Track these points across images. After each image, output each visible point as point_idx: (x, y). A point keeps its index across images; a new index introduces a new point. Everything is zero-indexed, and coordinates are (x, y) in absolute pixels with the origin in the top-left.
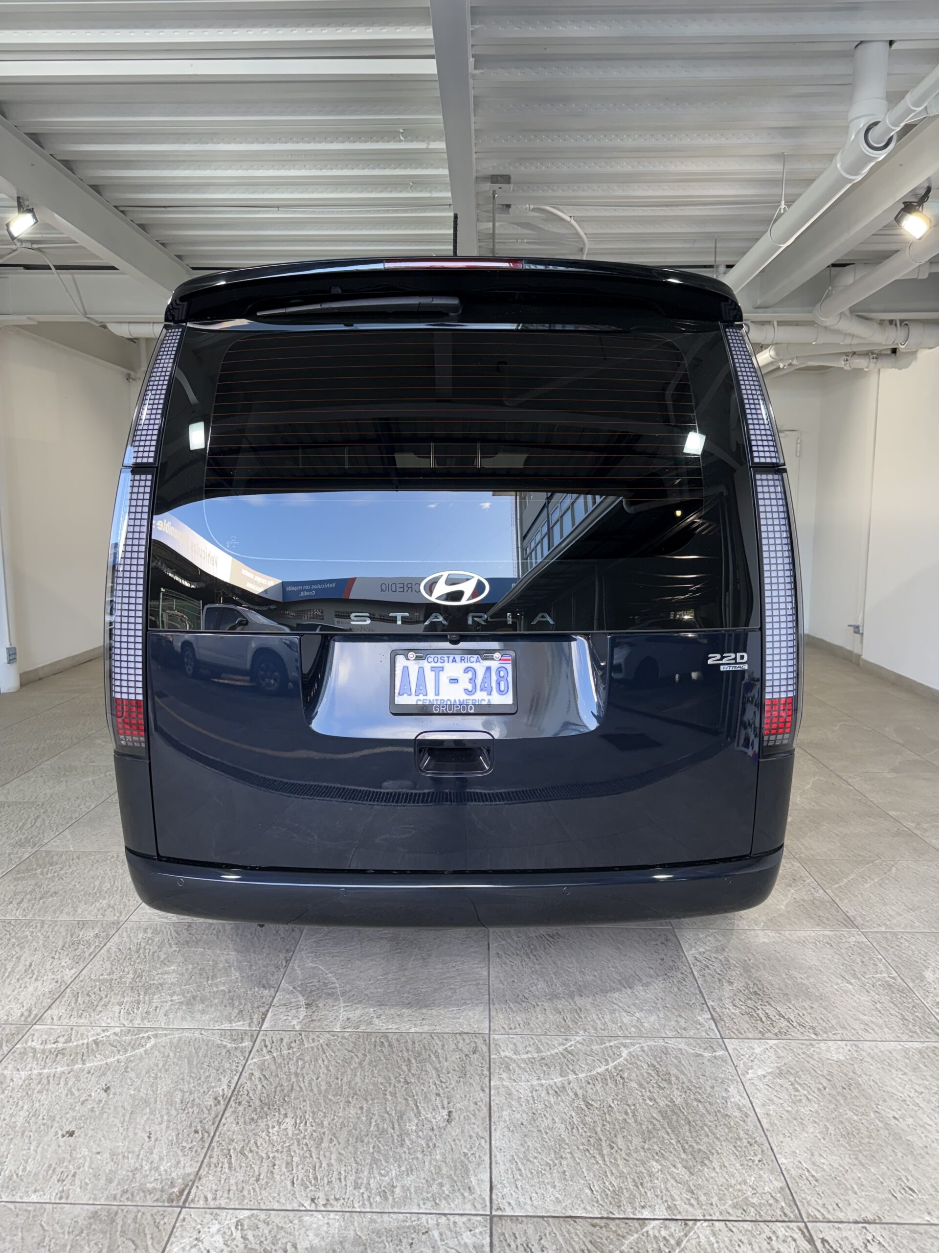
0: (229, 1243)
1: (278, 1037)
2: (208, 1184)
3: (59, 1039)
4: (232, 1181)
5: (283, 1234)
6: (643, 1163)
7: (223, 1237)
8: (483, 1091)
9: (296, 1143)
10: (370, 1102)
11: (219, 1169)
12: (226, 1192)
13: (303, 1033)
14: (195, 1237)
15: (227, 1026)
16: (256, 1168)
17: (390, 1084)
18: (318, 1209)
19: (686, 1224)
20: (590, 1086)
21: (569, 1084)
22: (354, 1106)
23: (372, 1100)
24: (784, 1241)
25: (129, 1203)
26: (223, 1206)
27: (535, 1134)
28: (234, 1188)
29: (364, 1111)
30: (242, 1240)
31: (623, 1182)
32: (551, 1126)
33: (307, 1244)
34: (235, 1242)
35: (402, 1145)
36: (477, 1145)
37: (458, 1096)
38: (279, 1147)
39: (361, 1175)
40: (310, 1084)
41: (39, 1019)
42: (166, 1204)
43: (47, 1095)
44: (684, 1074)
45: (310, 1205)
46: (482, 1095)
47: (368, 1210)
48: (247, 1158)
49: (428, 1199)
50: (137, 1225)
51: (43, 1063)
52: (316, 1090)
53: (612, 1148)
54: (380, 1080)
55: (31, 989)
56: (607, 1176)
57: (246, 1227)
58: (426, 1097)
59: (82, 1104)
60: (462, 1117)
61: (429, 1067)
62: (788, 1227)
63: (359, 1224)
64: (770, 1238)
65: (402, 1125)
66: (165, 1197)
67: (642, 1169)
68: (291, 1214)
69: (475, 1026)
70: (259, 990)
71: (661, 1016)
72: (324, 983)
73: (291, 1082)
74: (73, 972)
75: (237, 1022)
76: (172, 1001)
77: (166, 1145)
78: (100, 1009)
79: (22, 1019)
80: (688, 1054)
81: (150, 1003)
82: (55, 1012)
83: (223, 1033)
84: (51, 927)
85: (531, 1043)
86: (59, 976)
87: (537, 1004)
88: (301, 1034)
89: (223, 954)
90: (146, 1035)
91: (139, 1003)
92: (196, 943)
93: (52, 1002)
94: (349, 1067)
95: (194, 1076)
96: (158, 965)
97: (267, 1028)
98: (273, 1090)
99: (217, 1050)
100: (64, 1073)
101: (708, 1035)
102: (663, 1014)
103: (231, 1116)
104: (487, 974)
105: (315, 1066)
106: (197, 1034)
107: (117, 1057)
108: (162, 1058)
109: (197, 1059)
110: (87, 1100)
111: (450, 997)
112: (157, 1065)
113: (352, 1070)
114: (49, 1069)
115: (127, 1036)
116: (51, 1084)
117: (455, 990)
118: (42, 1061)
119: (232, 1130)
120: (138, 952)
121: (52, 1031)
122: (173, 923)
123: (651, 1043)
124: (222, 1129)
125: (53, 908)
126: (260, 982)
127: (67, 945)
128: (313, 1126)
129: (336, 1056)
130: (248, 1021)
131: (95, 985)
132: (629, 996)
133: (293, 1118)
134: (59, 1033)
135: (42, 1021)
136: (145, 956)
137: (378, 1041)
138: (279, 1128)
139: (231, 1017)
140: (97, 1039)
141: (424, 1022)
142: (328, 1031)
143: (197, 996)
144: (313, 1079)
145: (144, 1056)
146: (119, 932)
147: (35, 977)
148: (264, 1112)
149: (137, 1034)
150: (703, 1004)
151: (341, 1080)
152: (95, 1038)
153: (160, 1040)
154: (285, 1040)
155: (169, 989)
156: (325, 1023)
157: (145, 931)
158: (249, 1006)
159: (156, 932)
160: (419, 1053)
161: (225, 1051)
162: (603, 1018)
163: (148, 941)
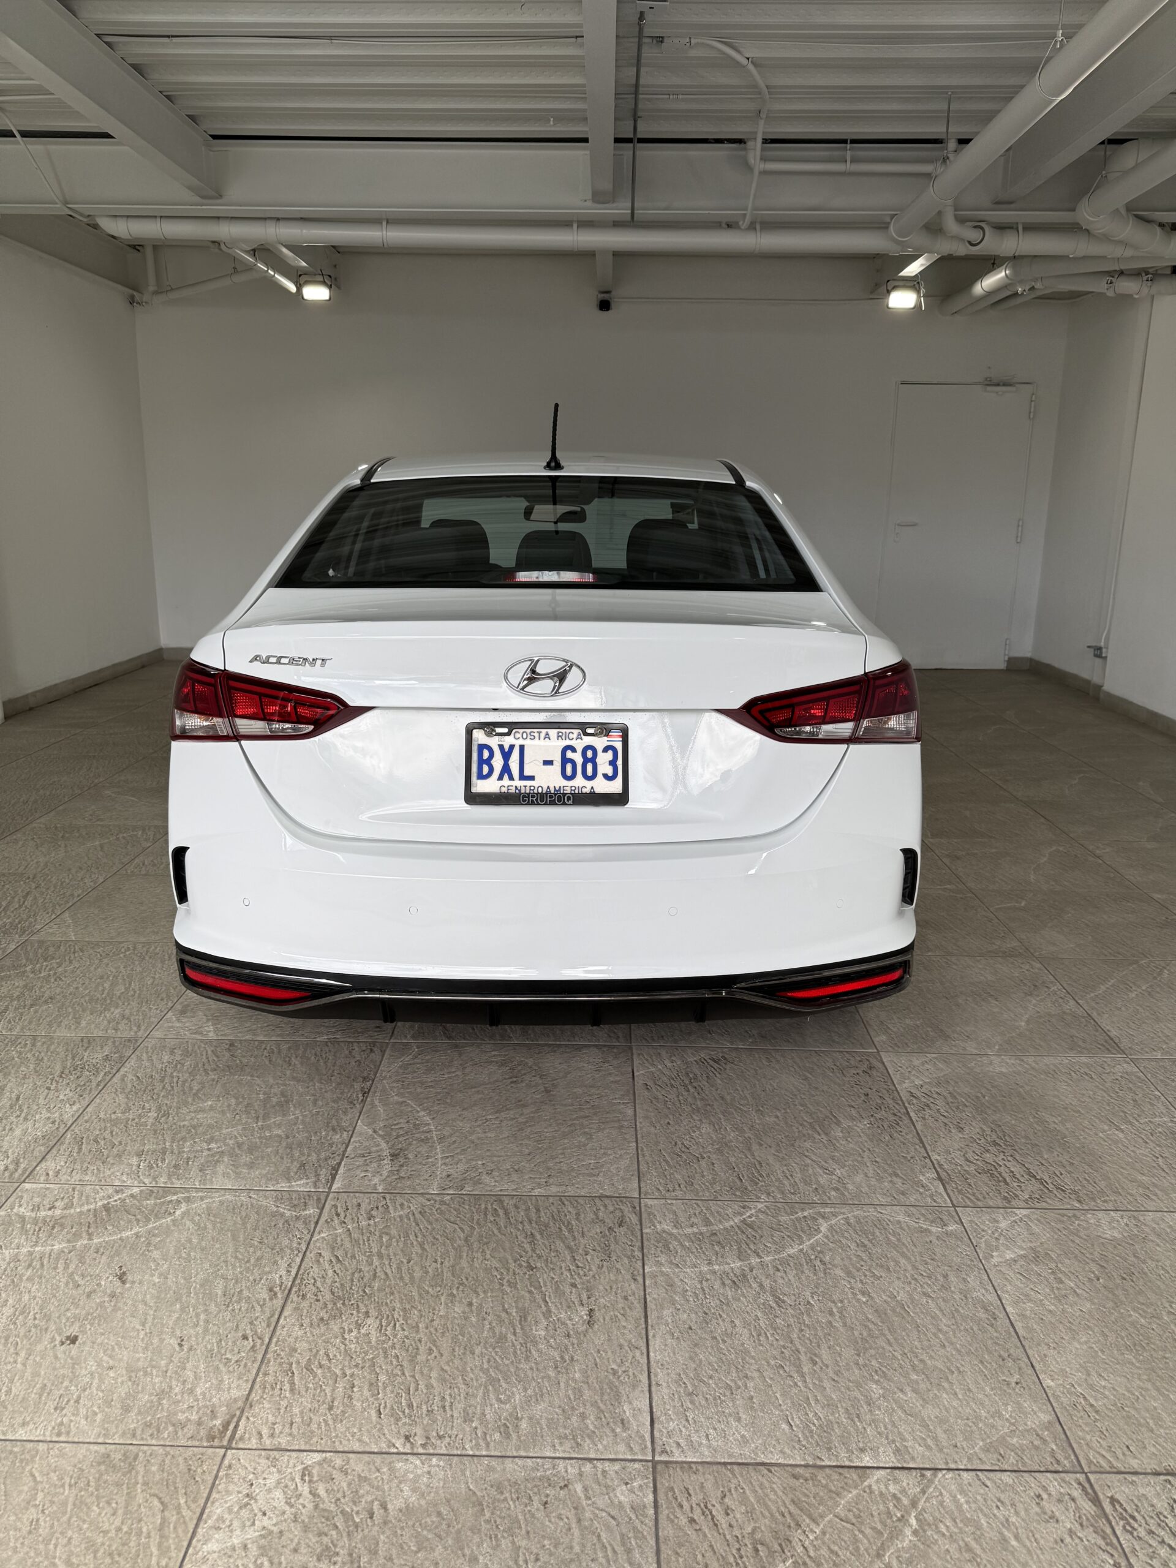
0: (293, 1500)
1: (354, 1201)
2: (263, 1413)
3: (57, 1204)
4: (296, 1410)
5: (367, 1488)
6: (858, 1386)
7: (285, 1493)
8: (635, 1280)
9: (382, 1355)
10: (482, 1295)
11: (277, 1392)
12: (288, 1426)
13: (388, 1196)
14: (245, 1492)
15: (283, 1186)
16: (328, 1390)
17: (508, 1270)
18: (415, 1451)
19: (923, 1475)
20: (779, 1274)
21: (751, 1270)
22: (460, 1302)
23: (485, 1292)
24: (1059, 1501)
25: (154, 1442)
26: (283, 1446)
27: (708, 1343)
28: (298, 1420)
29: (474, 1308)
30: (311, 1497)
31: (833, 1414)
32: (729, 1331)
33: (399, 1503)
34: (301, 1501)
35: (527, 1359)
36: (630, 1358)
37: (601, 1288)
38: (359, 1360)
39: (473, 1402)
40: (399, 1268)
41: (29, 1176)
42: (205, 1444)
43: (40, 1283)
44: (908, 1259)
45: (404, 1445)
46: (633, 1286)
47: (484, 1453)
48: (315, 1376)
49: (566, 1437)
50: (165, 1474)
51: (34, 1238)
52: (407, 1278)
53: (815, 1363)
54: (495, 1263)
55: (18, 1132)
56: (809, 1404)
57: (315, 1479)
58: (557, 1288)
59: (89, 1296)
60: (607, 1318)
61: (560, 1245)
62: (1064, 1480)
63: (472, 1474)
64: (1039, 1496)
65: (527, 1328)
66: (203, 1433)
67: (856, 1394)
68: (378, 1459)
69: (621, 1187)
70: (327, 1135)
71: (870, 1175)
72: (415, 1124)
73: (374, 1266)
74: (75, 1108)
75: (298, 1180)
76: (209, 1149)
77: (204, 1357)
78: (112, 1162)
79: (7, 1174)
80: (909, 1228)
81: (179, 1153)
82: (50, 1165)
83: (280, 1195)
84: (45, 1046)
85: (697, 1212)
86: (57, 1115)
87: (702, 1156)
88: (384, 1198)
89: (278, 1083)
90: (175, 1197)
91: (164, 1153)
92: (242, 1069)
93: (47, 1150)
94: (452, 1245)
95: (240, 1257)
96: (190, 1100)
97: (339, 1188)
98: (349, 1278)
99: (271, 1220)
100: (63, 1252)
101: (935, 1201)
102: (872, 1172)
103: (292, 1315)
104: (633, 1113)
105: (405, 1243)
106: (243, 1197)
107: (135, 1230)
108: (196, 1230)
109: (245, 1232)
110: (95, 1291)
111: (585, 1145)
112: (190, 1241)
113: (456, 1250)
114: (42, 1246)
115: (148, 1200)
116: (45, 1268)
117: (591, 1135)
118: (33, 1234)
119: (294, 1334)
120: (162, 1080)
121: (47, 1192)
122: (210, 1041)
123: (858, 1212)
124: (280, 1334)
125: (48, 1019)
126: (328, 1123)
127: (67, 1071)
128: (404, 1330)
129: (434, 1229)
130: (314, 1179)
131: (105, 1127)
132: (824, 1146)
133: (376, 1318)
134: (56, 1195)
135: (34, 1178)
136: (172, 1087)
137: (489, 1207)
138: (359, 1333)
139: (289, 1173)
140: (108, 1203)
141: (551, 1181)
142: (422, 1194)
143: (243, 1143)
144: (402, 1262)
145: (172, 1228)
146: (137, 1053)
147: (23, 1115)
148: (337, 1309)
149: (163, 1197)
150: (925, 1158)
151: (442, 1263)
152: (106, 1202)
153: (194, 1206)
154: (363, 1206)
155: (204, 1133)
156: (418, 1181)
157: (172, 1053)
158: (314, 1157)
159: (186, 1053)
160: (547, 1226)
161: (282, 1221)
162: (792, 1176)
163: (176, 1065)
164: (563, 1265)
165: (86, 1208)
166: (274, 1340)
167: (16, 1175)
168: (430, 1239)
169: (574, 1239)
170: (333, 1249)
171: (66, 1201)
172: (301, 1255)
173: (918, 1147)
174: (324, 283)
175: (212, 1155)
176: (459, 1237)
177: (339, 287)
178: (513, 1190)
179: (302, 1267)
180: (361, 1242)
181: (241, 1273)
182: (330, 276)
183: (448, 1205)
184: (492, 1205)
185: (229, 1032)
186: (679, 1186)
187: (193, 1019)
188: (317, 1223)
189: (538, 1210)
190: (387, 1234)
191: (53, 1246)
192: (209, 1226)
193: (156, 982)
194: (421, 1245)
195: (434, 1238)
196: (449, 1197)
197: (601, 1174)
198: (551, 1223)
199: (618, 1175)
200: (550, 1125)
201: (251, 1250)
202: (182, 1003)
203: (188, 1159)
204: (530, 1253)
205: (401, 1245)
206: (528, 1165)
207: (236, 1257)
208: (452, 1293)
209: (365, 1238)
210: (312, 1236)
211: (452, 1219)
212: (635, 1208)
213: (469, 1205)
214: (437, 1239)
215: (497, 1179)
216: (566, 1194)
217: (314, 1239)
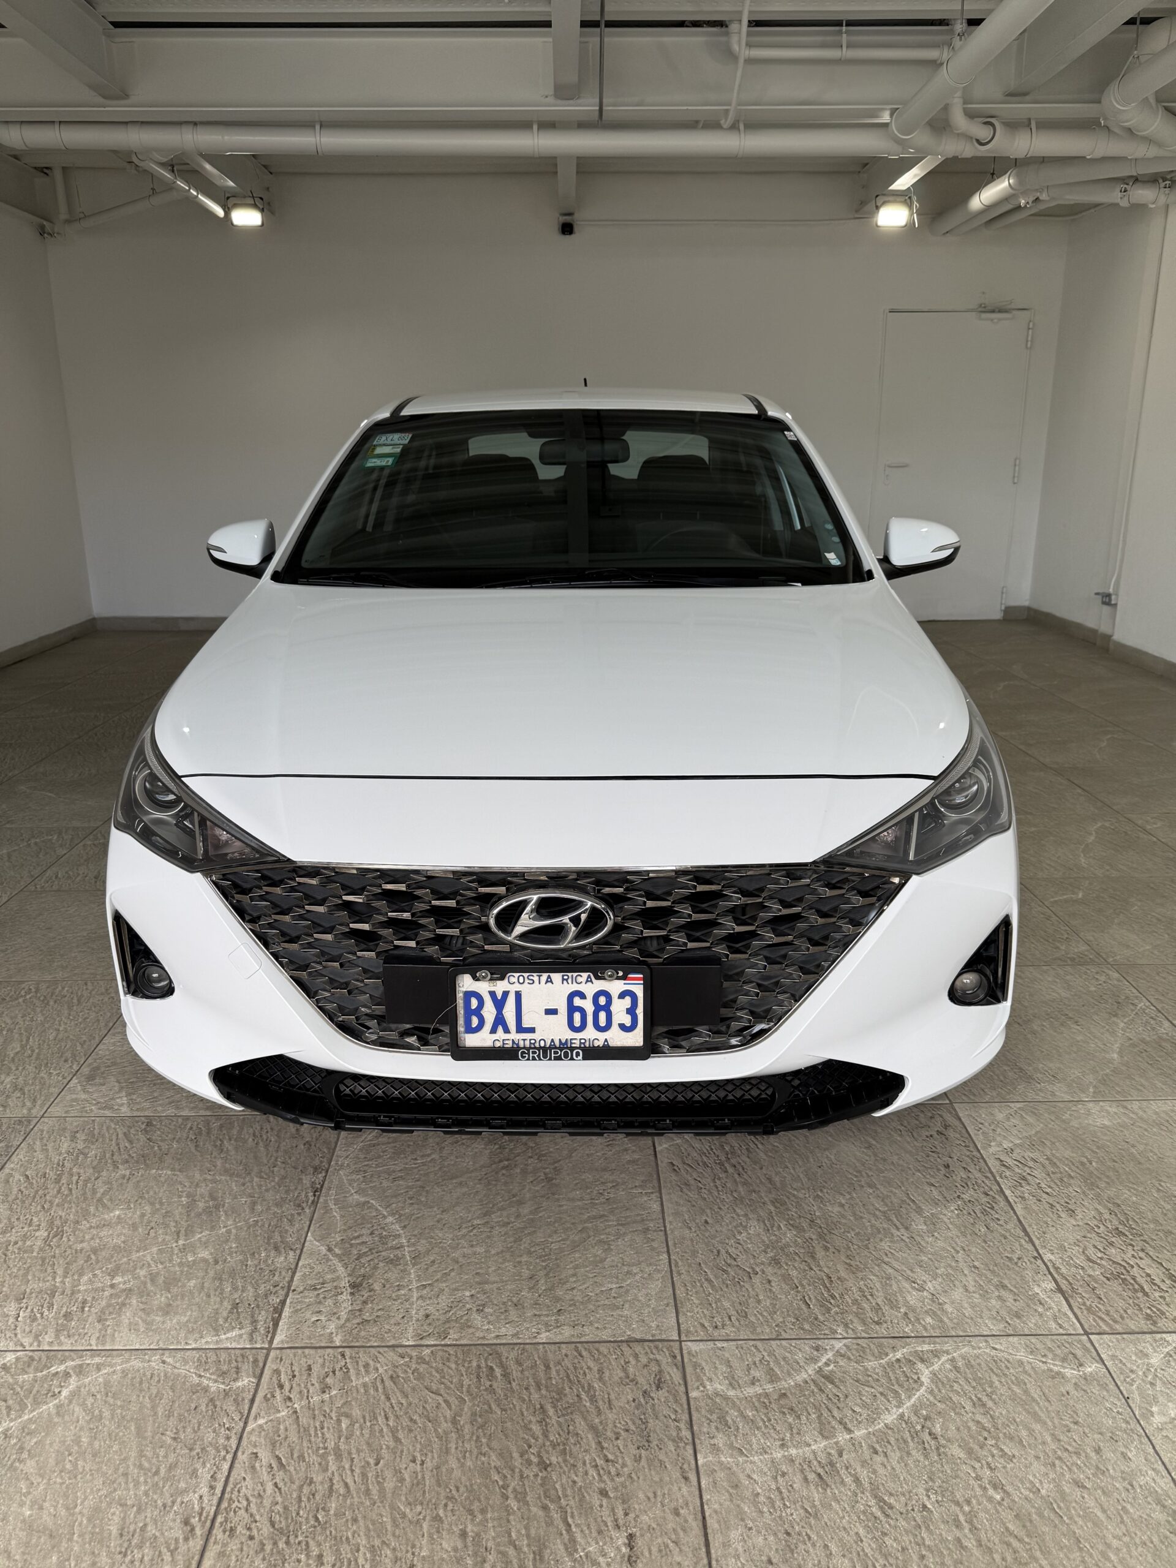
1: (304, 1362)
10: (479, 1518)
13: (347, 1352)
15: (209, 1340)
20: (880, 1459)
22: (450, 1531)
23: (483, 1512)
37: (641, 1494)
40: (364, 1475)
52: (375, 1492)
54: (494, 1460)
58: (582, 1500)
61: (580, 1424)
69: (653, 1325)
70: (268, 1256)
71: (971, 1289)
72: (381, 1237)
73: (329, 1474)
75: (228, 1331)
76: (112, 1286)
80: (1036, 1372)
81: (73, 1293)
83: (205, 1358)
85: (757, 1359)
87: (753, 1270)
88: (343, 1355)
89: (205, 1180)
90: (62, 1368)
91: (52, 1295)
92: (160, 1159)
94: (436, 1430)
95: (146, 1465)
96: (92, 1209)
97: (282, 1342)
98: (295, 1496)
99: (191, 1400)
101: (1061, 1327)
102: (973, 1283)
104: (659, 1208)
105: (372, 1432)
106: (155, 1362)
108: (88, 1422)
109: (154, 1422)
111: (602, 1261)
112: (77, 1441)
113: (440, 1438)
115: (27, 1373)
117: (608, 1243)
120: (57, 1181)
122: (123, 1119)
123: (966, 1348)
126: (269, 1238)
129: (410, 1404)
130: (249, 1329)
132: (907, 1245)
136: (70, 1190)
137: (483, 1365)
139: (217, 1320)
141: (561, 1319)
142: (393, 1346)
143: (158, 1273)
144: (369, 1464)
145: (56, 1420)
146: (29, 1140)
148: (278, 1551)
149: (46, 1367)
150: (1035, 1258)
151: (422, 1463)
153: (87, 1381)
154: (316, 1369)
155: (109, 1260)
156: (387, 1327)
157: (73, 1138)
158: (250, 1292)
159: (92, 1138)
160: (561, 1392)
161: (204, 1401)
162: (872, 1295)
163: (78, 1156)
168: (405, 1422)
170: (273, 1444)
173: (1023, 1241)
174: (255, 206)
175: (117, 1296)
176: (445, 1417)
177: (273, 213)
178: (513, 1336)
179: (231, 1479)
180: (312, 1432)
181: (146, 1494)
182: (261, 199)
183: (428, 1363)
184: (486, 1360)
185: (147, 1105)
186: (730, 1319)
187: (103, 1088)
188: (252, 1401)
189: (548, 1367)
190: (347, 1416)
192: (107, 1414)
193: (60, 1036)
194: (394, 1432)
195: (411, 1420)
196: (428, 1351)
197: (627, 1306)
198: (568, 1390)
199: (649, 1306)
200: (555, 1232)
201: (162, 1452)
202: (90, 1064)
203: (84, 1302)
205: (366, 1432)
206: (530, 1296)
207: (141, 1467)
208: (438, 1515)
209: (318, 1424)
210: (246, 1423)
211: (434, 1387)
212: (675, 1357)
213: (456, 1363)
214: (415, 1422)
215: (491, 1318)
216: (583, 1339)
217: (248, 1429)
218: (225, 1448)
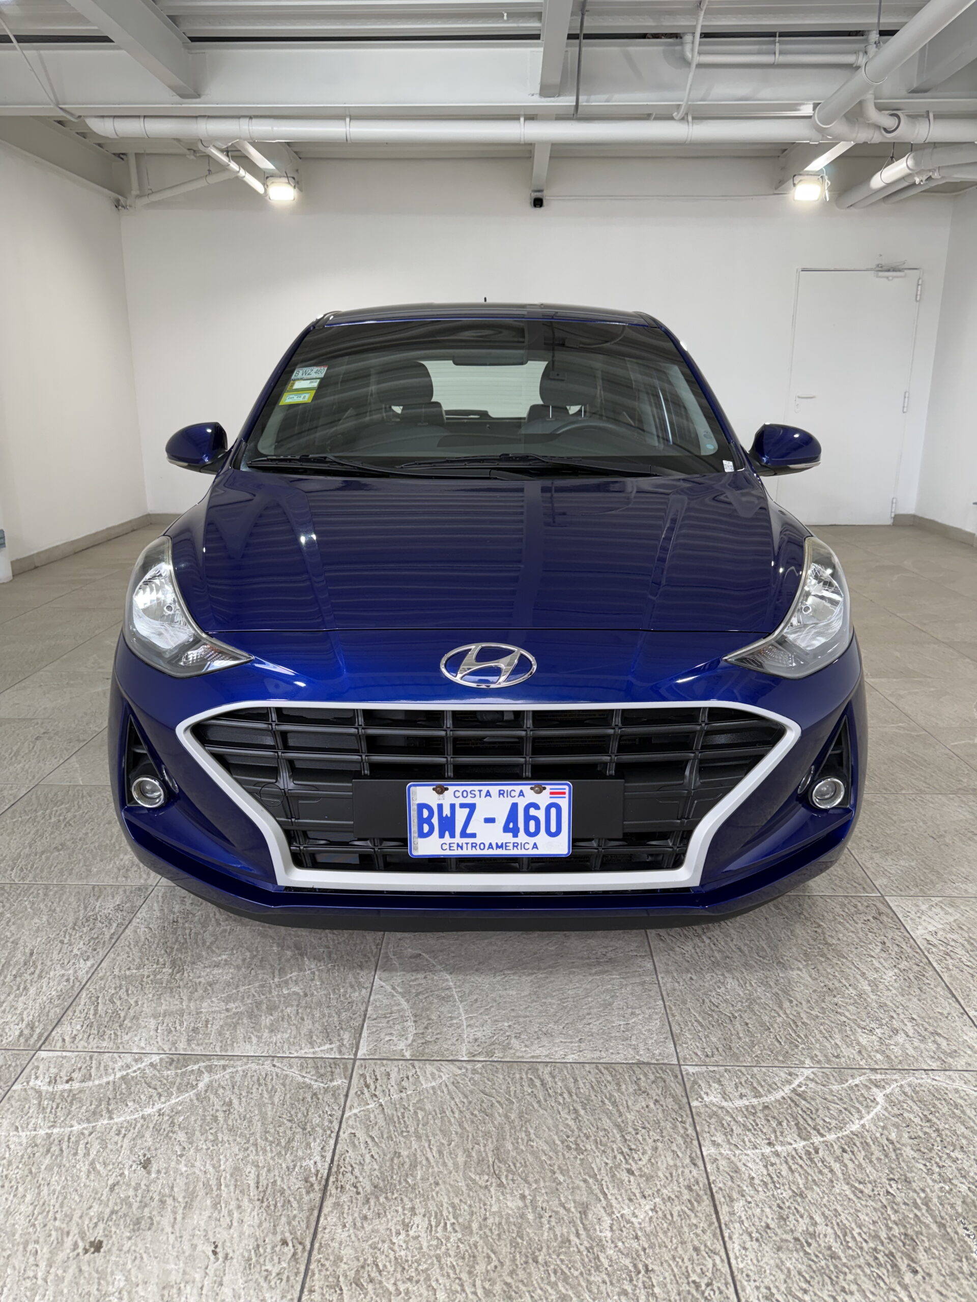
1: (383, 1070)
3: (75, 1075)
8: (695, 1164)
10: (534, 1186)
13: (416, 1064)
15: (307, 1051)
20: (848, 1157)
21: (817, 1152)
22: (512, 1194)
23: (536, 1182)
29: (528, 1202)
32: (811, 1230)
40: (440, 1152)
41: (45, 1042)
46: (695, 1173)
51: (51, 1118)
52: (450, 1164)
55: (32, 992)
58: (614, 1177)
61: (607, 1122)
69: (657, 1052)
70: (346, 992)
71: (911, 1035)
73: (413, 1150)
74: (89, 963)
76: (227, 1010)
77: (241, 1269)
78: (129, 1025)
79: (22, 1040)
81: (197, 1014)
82: (66, 1029)
84: (57, 896)
85: (743, 1081)
86: (71, 972)
87: (733, 1015)
89: (290, 935)
90: (196, 1067)
91: (182, 1015)
93: (62, 1012)
94: (493, 1123)
95: (271, 1139)
96: (204, 954)
97: (364, 1054)
98: (388, 1165)
99: (298, 1094)
100: (83, 1134)
102: (912, 1031)
103: (332, 1212)
104: (652, 967)
105: (442, 1120)
106: (267, 1065)
107: (158, 1106)
108: (221, 1107)
109: (272, 1108)
110: (118, 1183)
111: (611, 1004)
112: (215, 1120)
113: (497, 1128)
114: (60, 1127)
115: (169, 1069)
116: (65, 1154)
117: (613, 991)
118: (51, 1112)
119: (337, 1237)
120: (175, 932)
121: (64, 1061)
123: (911, 1079)
124: (322, 1237)
125: (59, 867)
126: (345, 979)
127: (79, 923)
128: (456, 1232)
129: (470, 1103)
130: (338, 1043)
131: (121, 985)
132: (856, 1001)
133: (424, 1216)
134: (73, 1065)
135: (50, 1044)
137: (524, 1076)
138: (408, 1235)
139: (312, 1035)
140: (128, 1074)
141: (583, 1045)
142: (452, 1060)
144: (443, 1144)
147: (37, 972)
148: (380, 1204)
149: (184, 1066)
150: (962, 1014)
151: (485, 1146)
152: (125, 1073)
153: (216, 1077)
154: (393, 1075)
156: (445, 1046)
158: (335, 1018)
160: (588, 1098)
161: (310, 1095)
162: (831, 1037)
164: (614, 1146)
165: (105, 1080)
166: (317, 1245)
167: (32, 1041)
168: (468, 1116)
169: (621, 1115)
170: (367, 1127)
171: (83, 1071)
172: (334, 1135)
173: (951, 1001)
174: (288, 183)
175: (231, 1018)
176: (499, 1113)
178: (546, 1056)
179: (337, 1151)
180: (396, 1119)
181: (272, 1158)
183: (481, 1074)
184: (527, 1073)
186: (717, 1049)
188: (347, 1096)
189: (576, 1081)
190: (421, 1109)
191: (72, 1126)
192: (235, 1101)
194: (460, 1122)
195: (472, 1114)
196: (479, 1065)
197: (634, 1037)
199: (652, 1038)
200: (571, 981)
203: (207, 1021)
204: (576, 1133)
205: (438, 1122)
206: (556, 1027)
207: (266, 1139)
209: (399, 1114)
210: (344, 1112)
211: (487, 1090)
212: (676, 1076)
213: (503, 1075)
214: (476, 1116)
215: (527, 1043)
216: (601, 1061)
217: (346, 1116)
218: (329, 1128)
